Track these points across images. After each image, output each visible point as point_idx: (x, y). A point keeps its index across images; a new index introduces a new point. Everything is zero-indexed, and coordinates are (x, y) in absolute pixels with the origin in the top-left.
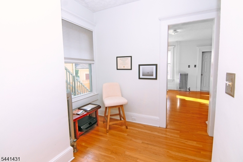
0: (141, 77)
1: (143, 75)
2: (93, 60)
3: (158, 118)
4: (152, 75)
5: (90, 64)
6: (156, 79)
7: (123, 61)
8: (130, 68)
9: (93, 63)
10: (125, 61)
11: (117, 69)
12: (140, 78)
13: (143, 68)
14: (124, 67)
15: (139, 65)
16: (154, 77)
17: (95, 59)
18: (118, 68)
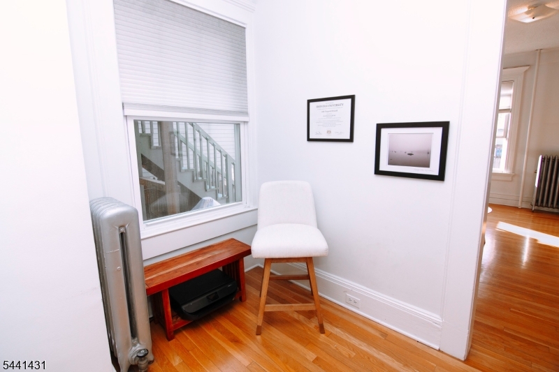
0: (384, 166)
1: (391, 162)
2: (246, 113)
3: (436, 317)
4: (427, 165)
5: (238, 125)
6: (440, 177)
7: (325, 114)
8: (348, 137)
9: (245, 122)
10: (333, 113)
11: (309, 140)
12: (378, 172)
13: (391, 135)
14: (329, 132)
15: (380, 127)
16: (434, 170)
17: (250, 111)
18: (311, 137)
